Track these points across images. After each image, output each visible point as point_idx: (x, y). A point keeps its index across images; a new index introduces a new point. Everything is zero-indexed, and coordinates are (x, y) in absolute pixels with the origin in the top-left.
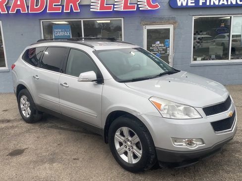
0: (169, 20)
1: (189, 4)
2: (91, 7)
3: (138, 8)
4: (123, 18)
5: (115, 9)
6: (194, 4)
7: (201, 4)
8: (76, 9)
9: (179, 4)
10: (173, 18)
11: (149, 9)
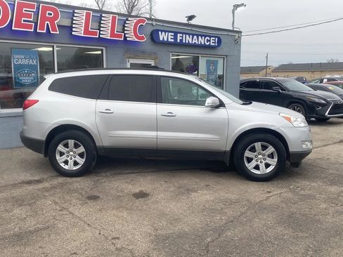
0: (151, 55)
1: (170, 40)
2: (74, 29)
3: (125, 38)
4: (105, 47)
5: (101, 36)
6: (173, 40)
7: (179, 41)
8: (54, 29)
9: (161, 39)
10: (155, 53)
11: (136, 40)
